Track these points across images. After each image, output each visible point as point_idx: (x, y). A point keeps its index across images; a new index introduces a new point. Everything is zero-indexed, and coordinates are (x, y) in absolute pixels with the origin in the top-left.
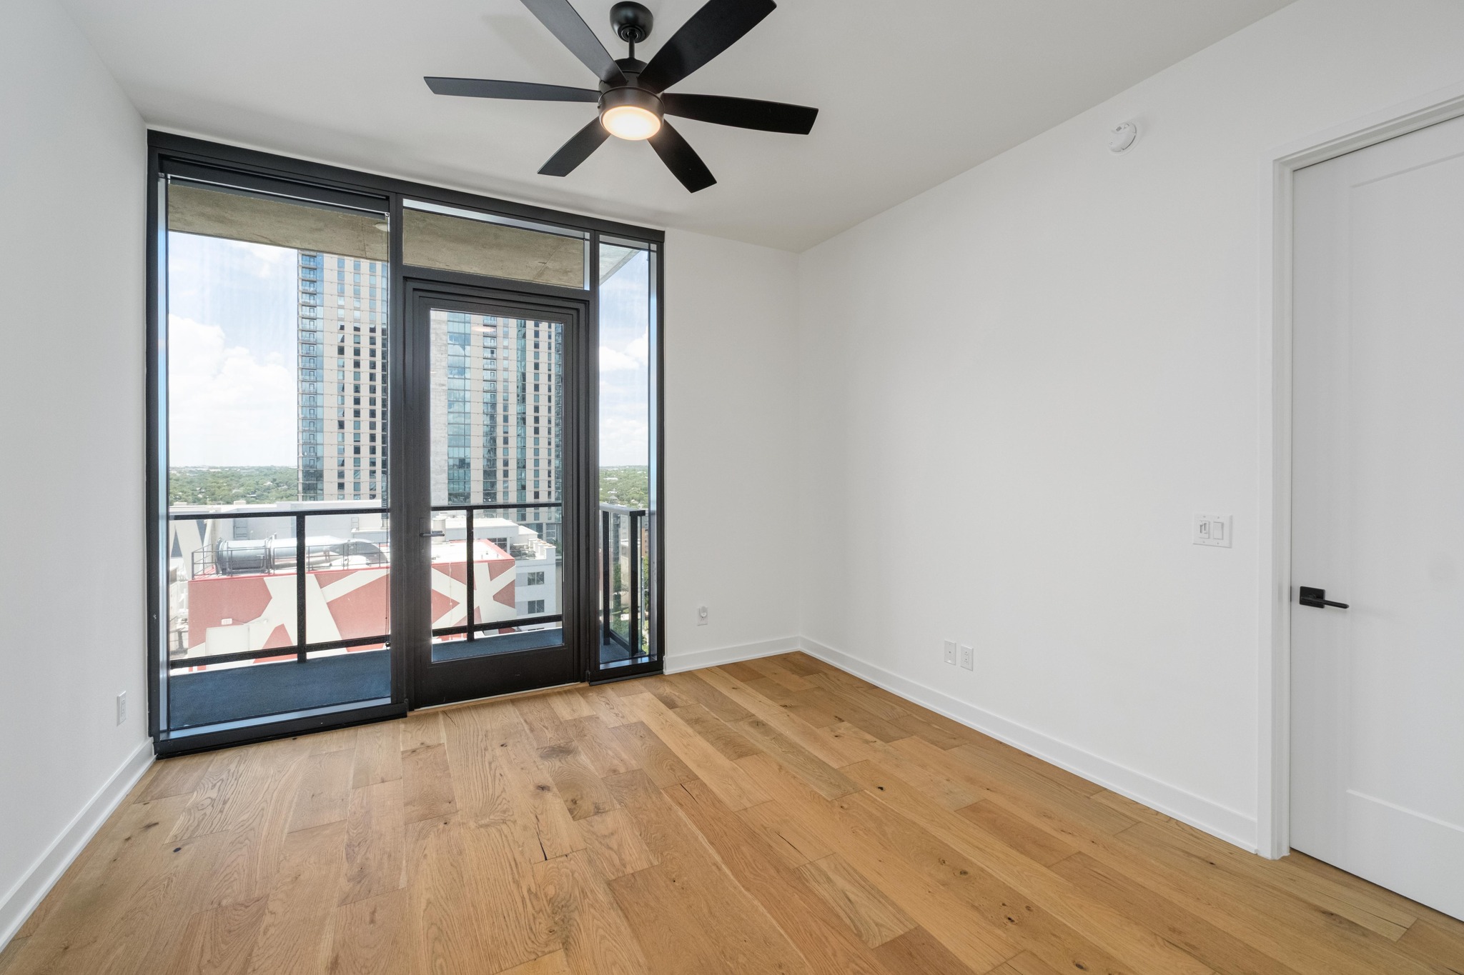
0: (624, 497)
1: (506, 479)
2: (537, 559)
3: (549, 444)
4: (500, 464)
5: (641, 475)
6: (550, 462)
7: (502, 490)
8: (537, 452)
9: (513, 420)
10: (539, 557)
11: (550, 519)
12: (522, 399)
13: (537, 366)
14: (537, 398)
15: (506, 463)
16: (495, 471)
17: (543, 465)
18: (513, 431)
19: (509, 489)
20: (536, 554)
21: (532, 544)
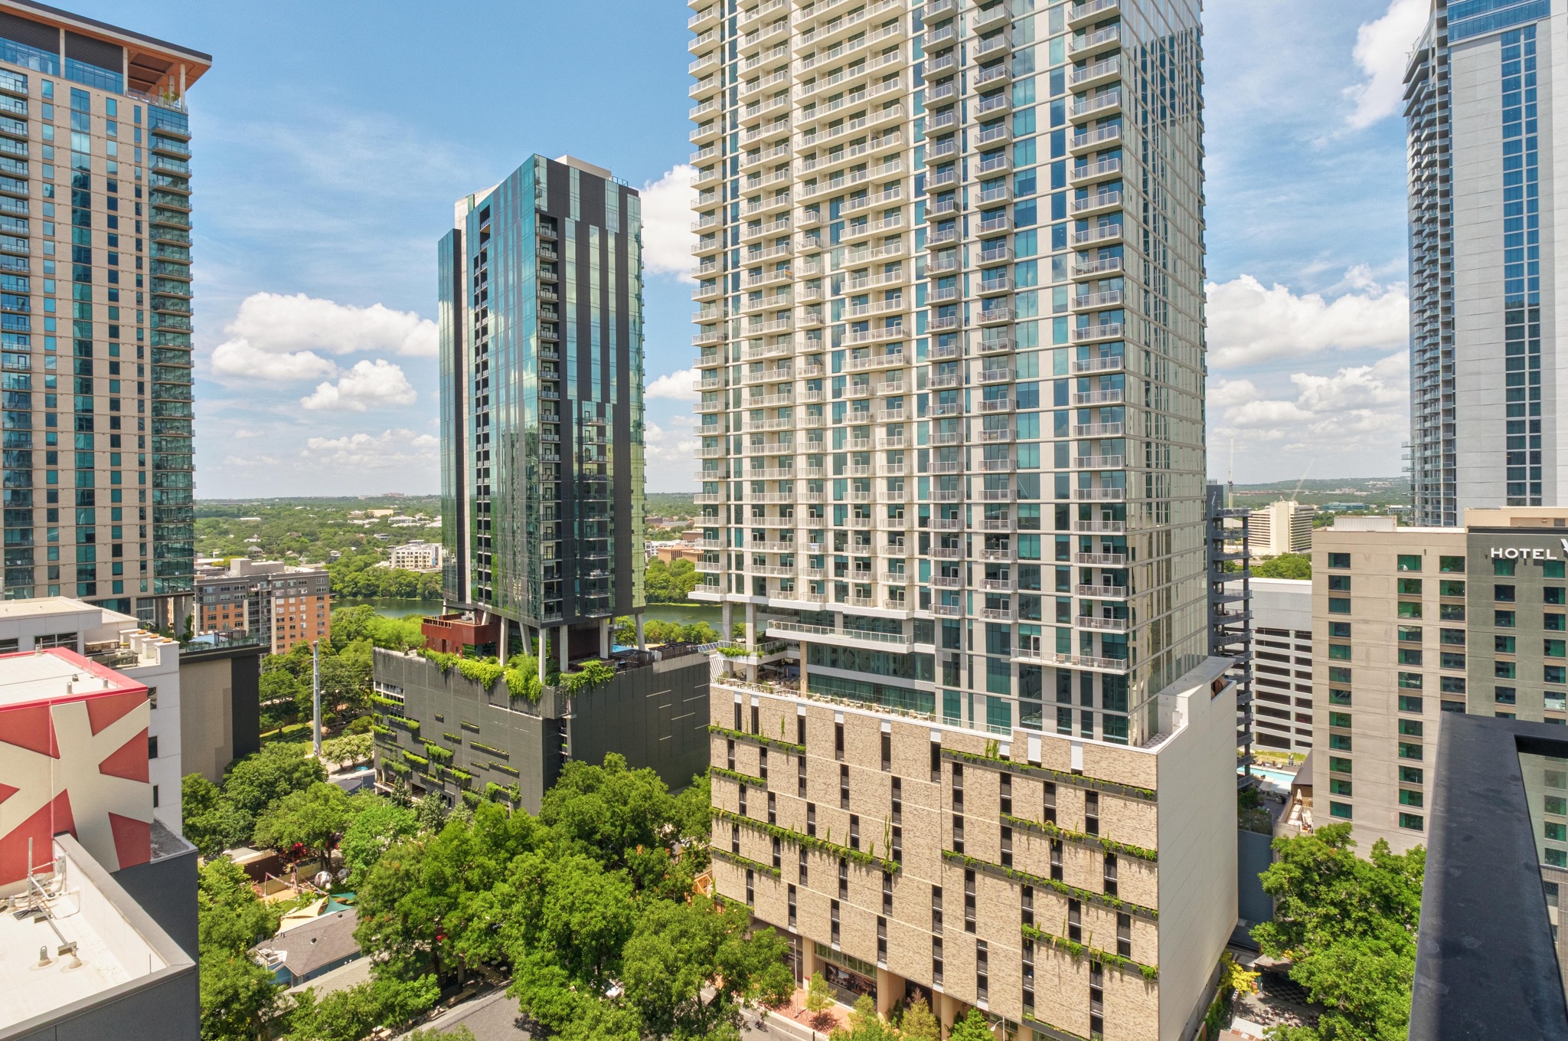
0: (274, 547)
1: (52, 524)
2: (141, 665)
3: (142, 463)
4: (39, 499)
5: (301, 511)
6: (142, 493)
7: (45, 543)
8: (116, 477)
9: (67, 422)
10: (144, 662)
11: (144, 589)
12: (85, 387)
13: (114, 332)
14: (115, 386)
15: (53, 497)
16: (31, 511)
17: (130, 499)
18: (67, 440)
19: (61, 543)
20: (140, 658)
21: (127, 639)
